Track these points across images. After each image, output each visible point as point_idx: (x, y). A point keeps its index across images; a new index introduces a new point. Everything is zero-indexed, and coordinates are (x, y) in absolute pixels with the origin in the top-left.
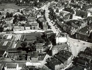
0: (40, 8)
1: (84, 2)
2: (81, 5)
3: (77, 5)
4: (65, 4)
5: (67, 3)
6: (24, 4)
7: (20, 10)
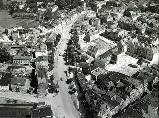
0: (53, 27)
1: (150, 19)
2: (143, 25)
3: (134, 25)
4: (108, 20)
5: (114, 19)
6: (25, 14)
7: (10, 31)
